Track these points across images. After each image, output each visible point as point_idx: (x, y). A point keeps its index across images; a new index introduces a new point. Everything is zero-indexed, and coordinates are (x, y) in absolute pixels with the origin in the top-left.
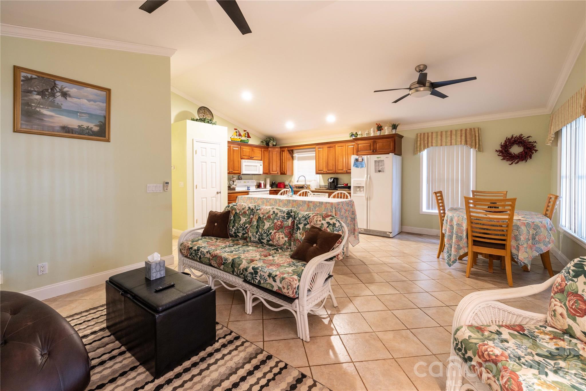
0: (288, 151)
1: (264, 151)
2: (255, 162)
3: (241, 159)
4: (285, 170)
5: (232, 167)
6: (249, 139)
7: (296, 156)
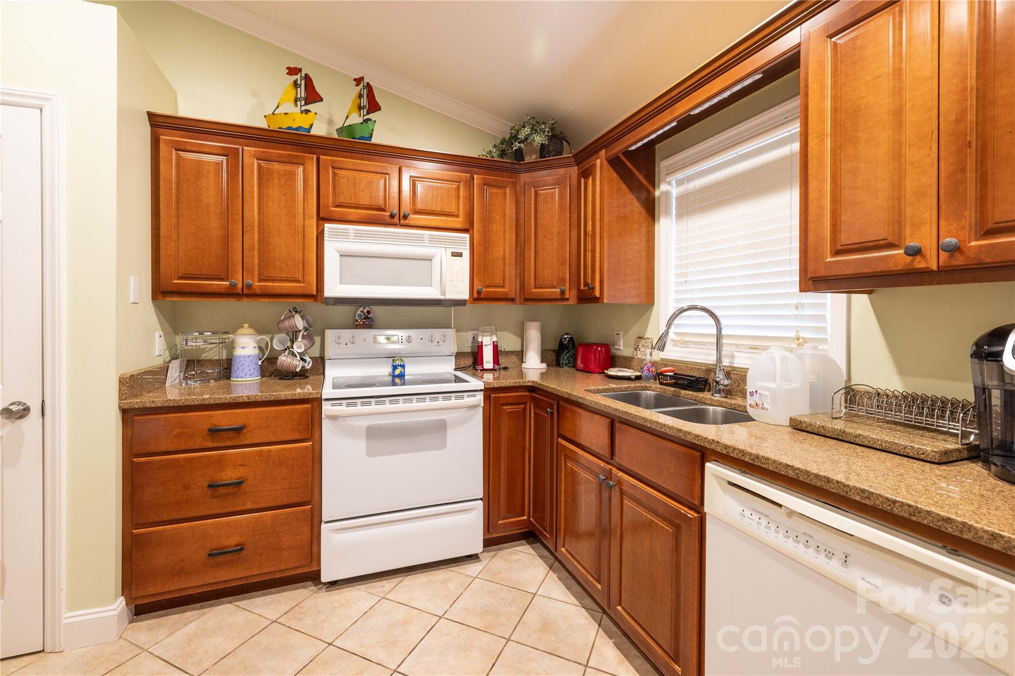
0: (615, 163)
1: (485, 184)
2: (421, 239)
3: (323, 218)
4: (593, 279)
5: (254, 259)
6: (371, 116)
7: (667, 194)
